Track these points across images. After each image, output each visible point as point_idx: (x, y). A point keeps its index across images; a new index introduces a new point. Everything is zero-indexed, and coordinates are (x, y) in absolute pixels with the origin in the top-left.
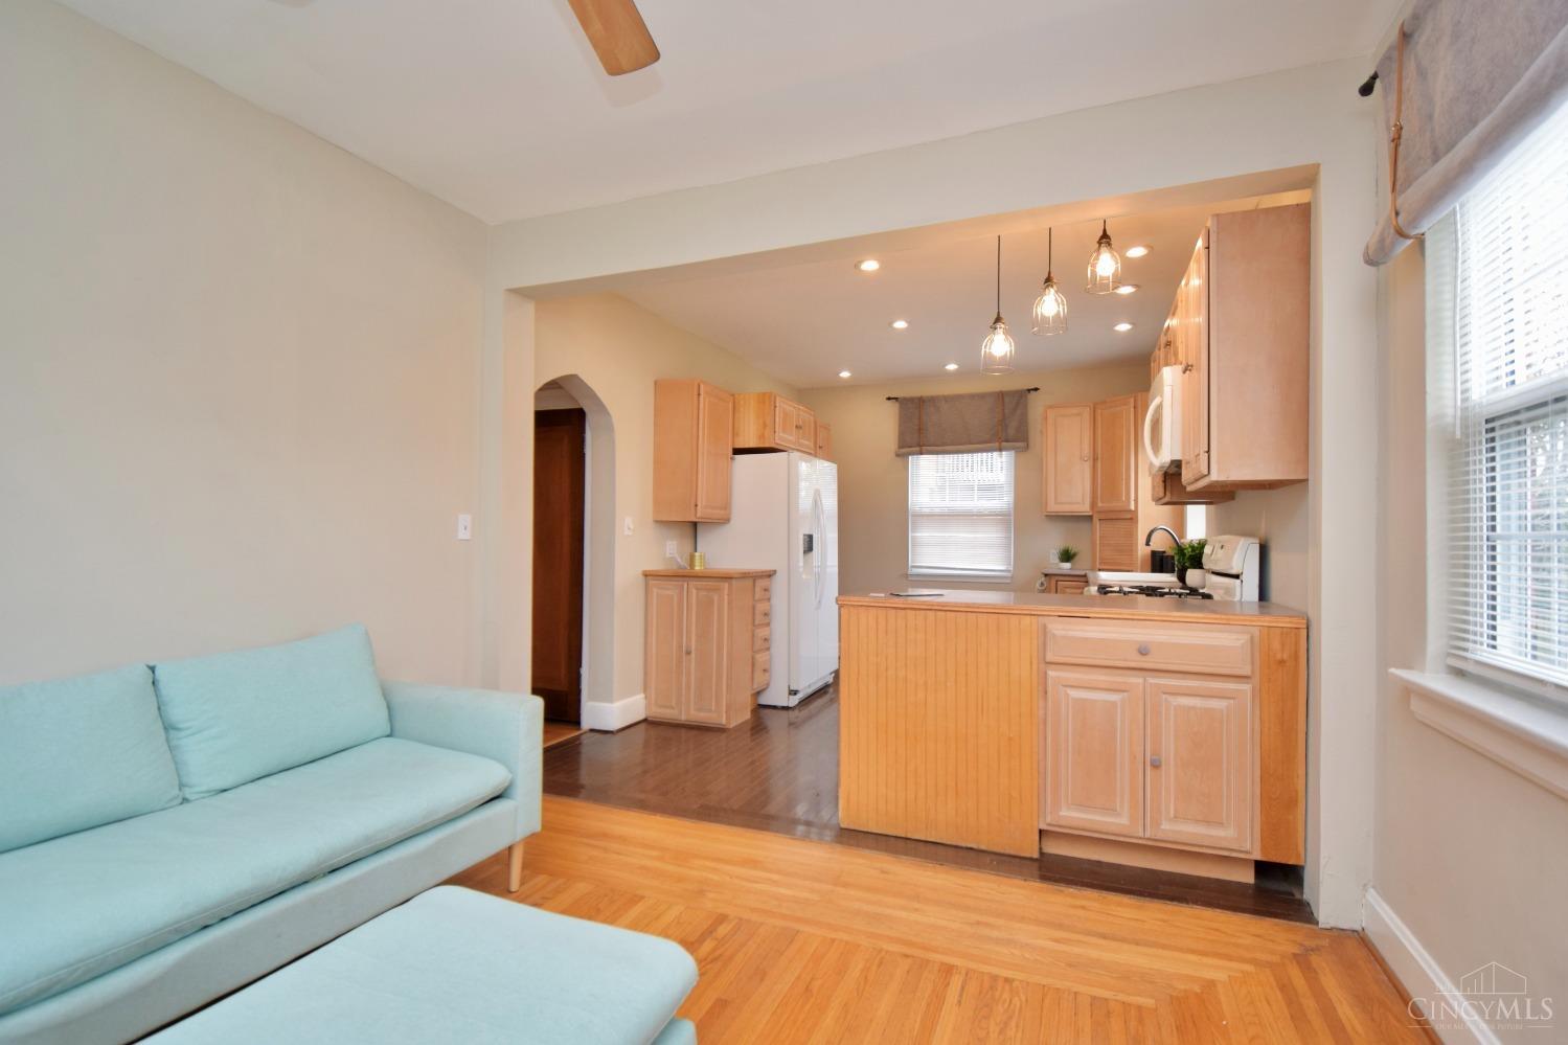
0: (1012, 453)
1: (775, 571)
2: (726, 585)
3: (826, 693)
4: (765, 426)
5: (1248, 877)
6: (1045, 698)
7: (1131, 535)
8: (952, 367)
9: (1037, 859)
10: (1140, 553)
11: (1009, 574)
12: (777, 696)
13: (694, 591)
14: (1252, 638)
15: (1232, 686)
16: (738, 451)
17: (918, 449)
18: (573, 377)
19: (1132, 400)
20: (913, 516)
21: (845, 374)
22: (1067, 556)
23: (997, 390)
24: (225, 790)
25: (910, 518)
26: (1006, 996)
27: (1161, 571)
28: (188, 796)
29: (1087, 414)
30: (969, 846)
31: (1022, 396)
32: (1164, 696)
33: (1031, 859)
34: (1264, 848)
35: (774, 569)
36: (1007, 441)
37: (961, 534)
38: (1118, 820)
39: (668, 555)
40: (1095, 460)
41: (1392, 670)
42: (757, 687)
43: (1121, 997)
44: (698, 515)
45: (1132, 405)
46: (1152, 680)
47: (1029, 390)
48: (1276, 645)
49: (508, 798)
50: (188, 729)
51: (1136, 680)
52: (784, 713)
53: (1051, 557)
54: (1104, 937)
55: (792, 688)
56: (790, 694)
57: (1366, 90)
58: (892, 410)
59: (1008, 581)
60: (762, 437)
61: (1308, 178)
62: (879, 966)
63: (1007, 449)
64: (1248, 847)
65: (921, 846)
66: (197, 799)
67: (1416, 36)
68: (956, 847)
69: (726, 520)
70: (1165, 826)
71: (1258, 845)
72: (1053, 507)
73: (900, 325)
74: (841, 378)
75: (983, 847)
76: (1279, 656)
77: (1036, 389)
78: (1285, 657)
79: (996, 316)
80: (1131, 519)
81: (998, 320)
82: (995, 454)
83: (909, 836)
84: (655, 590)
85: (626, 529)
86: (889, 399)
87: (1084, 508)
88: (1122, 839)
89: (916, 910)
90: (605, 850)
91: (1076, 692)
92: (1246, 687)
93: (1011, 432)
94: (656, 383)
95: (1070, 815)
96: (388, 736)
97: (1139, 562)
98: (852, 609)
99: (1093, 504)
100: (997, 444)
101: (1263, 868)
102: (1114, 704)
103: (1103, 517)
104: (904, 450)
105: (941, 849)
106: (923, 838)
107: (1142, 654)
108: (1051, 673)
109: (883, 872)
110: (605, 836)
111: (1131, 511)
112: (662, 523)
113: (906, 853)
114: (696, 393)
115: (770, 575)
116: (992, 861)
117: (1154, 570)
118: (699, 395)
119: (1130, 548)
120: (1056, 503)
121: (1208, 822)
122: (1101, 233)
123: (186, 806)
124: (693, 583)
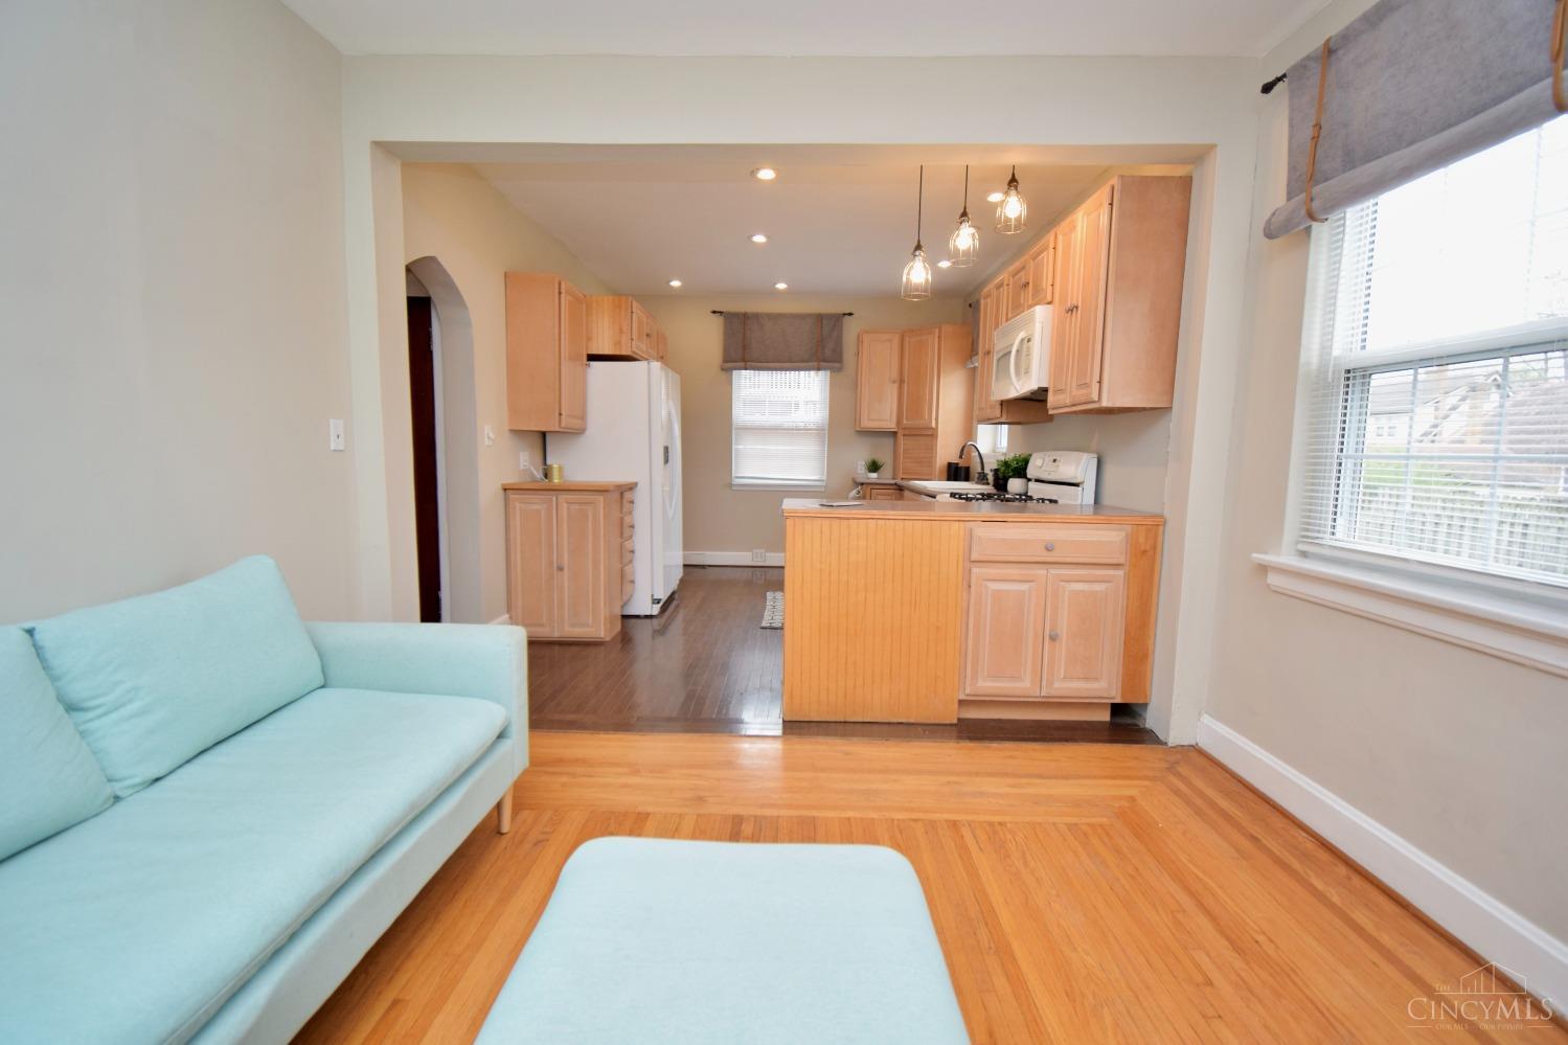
0: (828, 372)
1: (636, 484)
2: (601, 498)
3: (674, 599)
4: (621, 331)
5: (1105, 716)
6: (969, 592)
7: (932, 449)
8: (781, 286)
9: (955, 725)
10: (938, 465)
11: (824, 484)
12: (643, 605)
13: (565, 505)
14: (1127, 535)
15: (1111, 572)
16: (593, 358)
17: (742, 364)
18: (432, 259)
19: (937, 330)
20: (737, 429)
21: (676, 284)
22: (874, 467)
23: (818, 312)
24: (157, 780)
25: (734, 432)
26: (1009, 836)
27: (956, 479)
28: (119, 793)
29: (896, 340)
30: (900, 721)
31: (838, 319)
32: (1062, 583)
33: (951, 725)
34: (1123, 696)
35: (635, 480)
36: (824, 361)
37: (776, 447)
38: (1023, 685)
39: (522, 467)
40: (902, 382)
41: (1255, 555)
42: (625, 599)
43: (1084, 820)
44: (563, 425)
45: (937, 335)
46: (1054, 571)
47: (844, 314)
48: (1142, 540)
49: (507, 738)
50: (98, 707)
51: (1040, 572)
52: (648, 621)
53: (859, 467)
54: (1040, 776)
55: (655, 597)
56: (653, 603)
57: (1267, 88)
58: (718, 321)
59: (823, 490)
60: (618, 343)
61: (1199, 155)
62: (901, 833)
63: (825, 369)
64: (1113, 693)
65: (858, 727)
66: (131, 795)
67: (1341, 52)
68: (889, 723)
69: (579, 432)
70: (1057, 685)
71: (1119, 692)
72: (866, 424)
73: (759, 239)
74: (672, 287)
75: (912, 721)
76: (1143, 548)
77: (850, 314)
78: (1148, 547)
79: (916, 243)
80: (932, 435)
81: (919, 247)
82: (812, 373)
83: (848, 720)
84: (518, 505)
85: (486, 439)
86: (714, 312)
87: (891, 425)
88: (1022, 699)
89: (895, 781)
90: (574, 775)
91: (994, 585)
92: (1120, 573)
93: (828, 352)
94: (506, 273)
95: (986, 685)
96: (323, 687)
97: (937, 470)
98: (797, 520)
99: (899, 422)
100: (815, 364)
101: (1118, 710)
102: (1024, 592)
103: (907, 432)
104: (730, 365)
105: (875, 727)
106: (861, 720)
107: (1048, 549)
108: (976, 570)
109: (847, 754)
110: (560, 761)
111: (932, 428)
112: (518, 433)
113: (853, 735)
114: (557, 291)
115: (632, 487)
116: (924, 731)
117: (949, 479)
118: (560, 293)
119: (929, 460)
120: (869, 420)
121: (1086, 679)
122: (1010, 177)
123: (120, 808)
124: (563, 497)
